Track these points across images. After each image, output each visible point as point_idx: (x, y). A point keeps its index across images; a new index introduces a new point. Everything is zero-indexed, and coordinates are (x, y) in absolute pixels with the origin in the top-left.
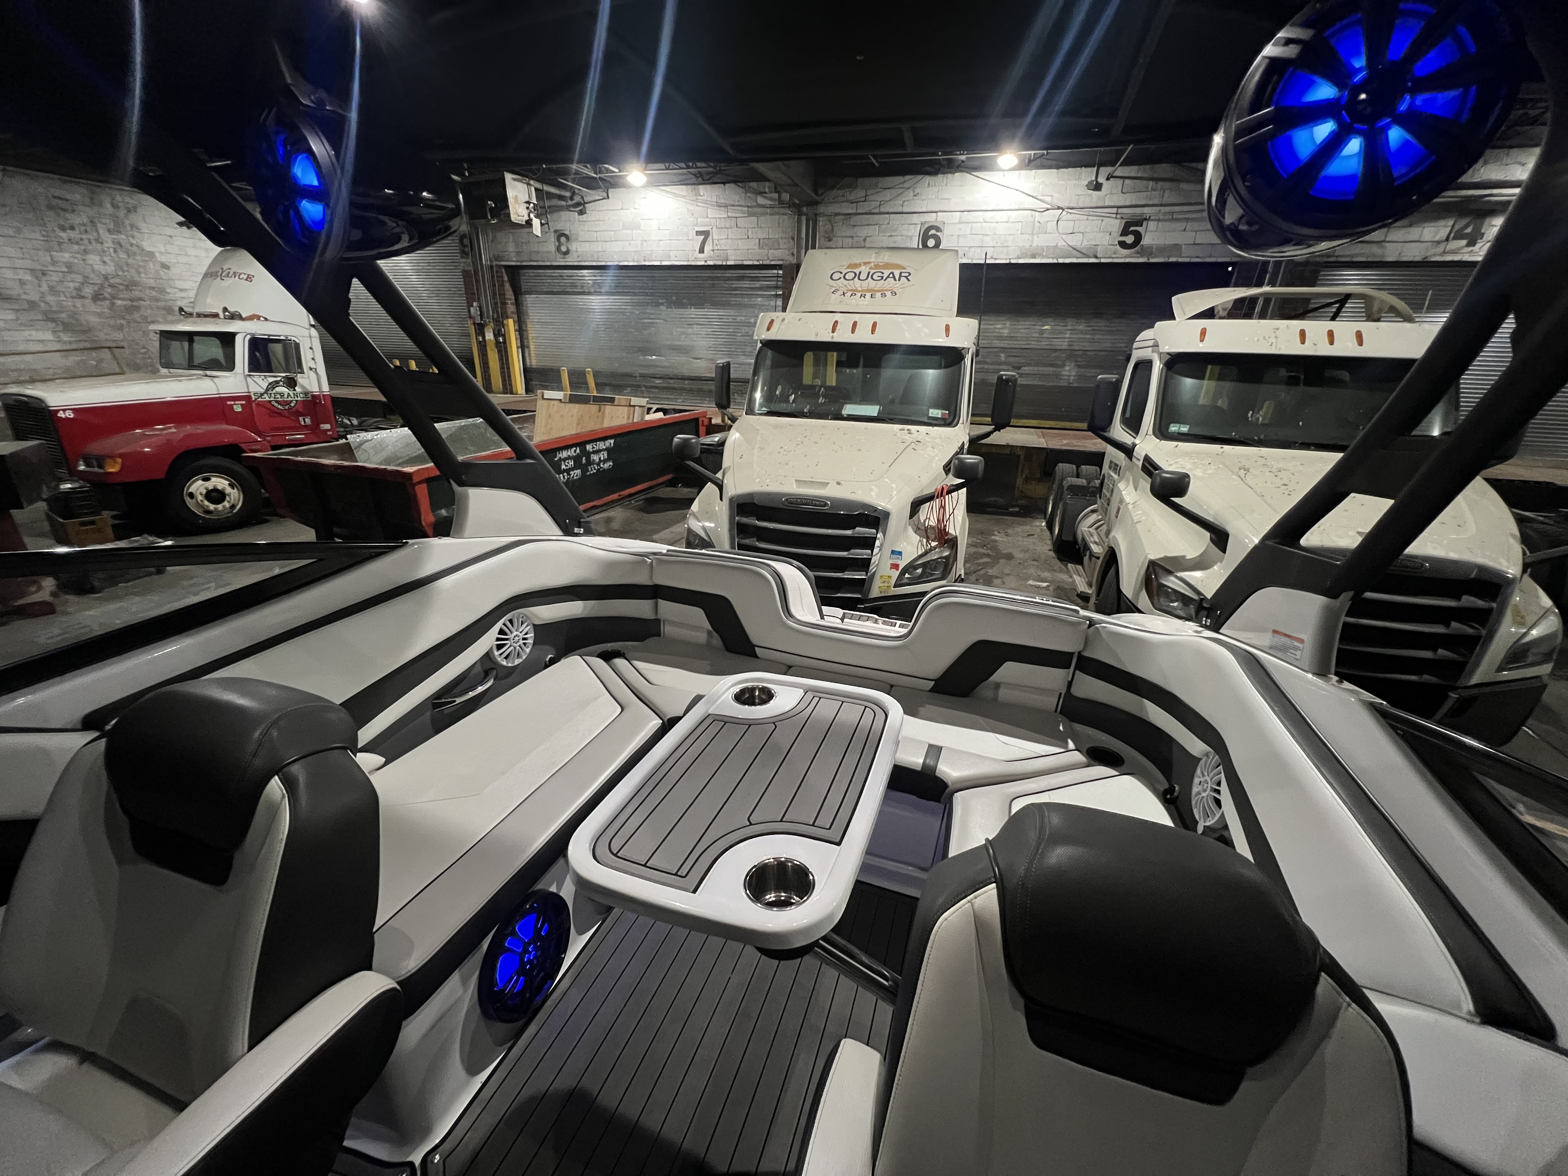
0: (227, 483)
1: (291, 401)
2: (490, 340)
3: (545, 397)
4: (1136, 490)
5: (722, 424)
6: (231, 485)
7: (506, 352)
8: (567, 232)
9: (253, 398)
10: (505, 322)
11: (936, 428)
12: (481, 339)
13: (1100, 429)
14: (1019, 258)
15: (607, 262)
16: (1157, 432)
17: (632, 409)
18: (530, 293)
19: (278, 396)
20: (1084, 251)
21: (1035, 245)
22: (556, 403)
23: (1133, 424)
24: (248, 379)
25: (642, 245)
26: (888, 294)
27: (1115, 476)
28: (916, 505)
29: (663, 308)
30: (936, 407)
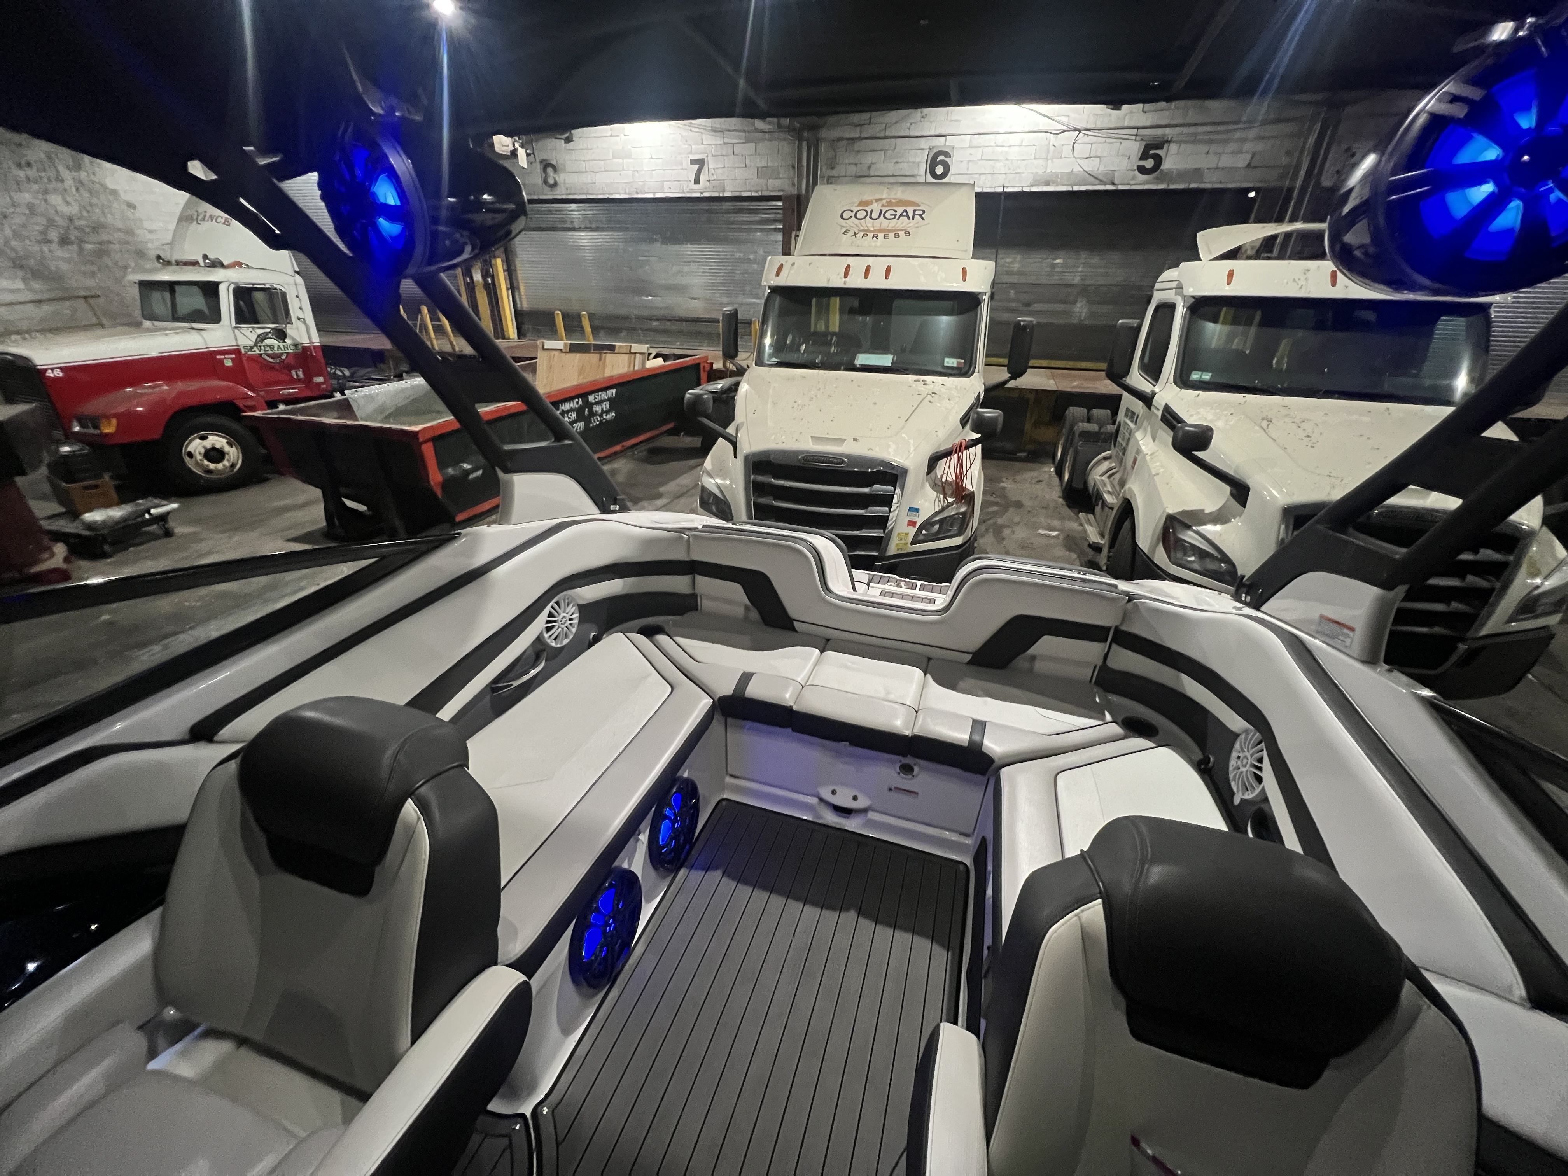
0: (225, 441)
1: (283, 353)
2: (478, 281)
3: (545, 348)
4: (1154, 440)
5: (723, 369)
6: (230, 444)
7: (496, 294)
8: (554, 162)
9: (243, 351)
10: (493, 262)
11: (951, 378)
12: (468, 280)
13: (1118, 375)
14: (1032, 186)
15: (597, 194)
16: (1178, 380)
17: (633, 356)
19: (268, 348)
20: (1100, 177)
21: (1049, 171)
22: (556, 353)
23: (1153, 371)
24: (236, 331)
25: (633, 175)
26: (902, 234)
27: (1132, 425)
28: (934, 461)
29: (659, 244)
30: (952, 356)
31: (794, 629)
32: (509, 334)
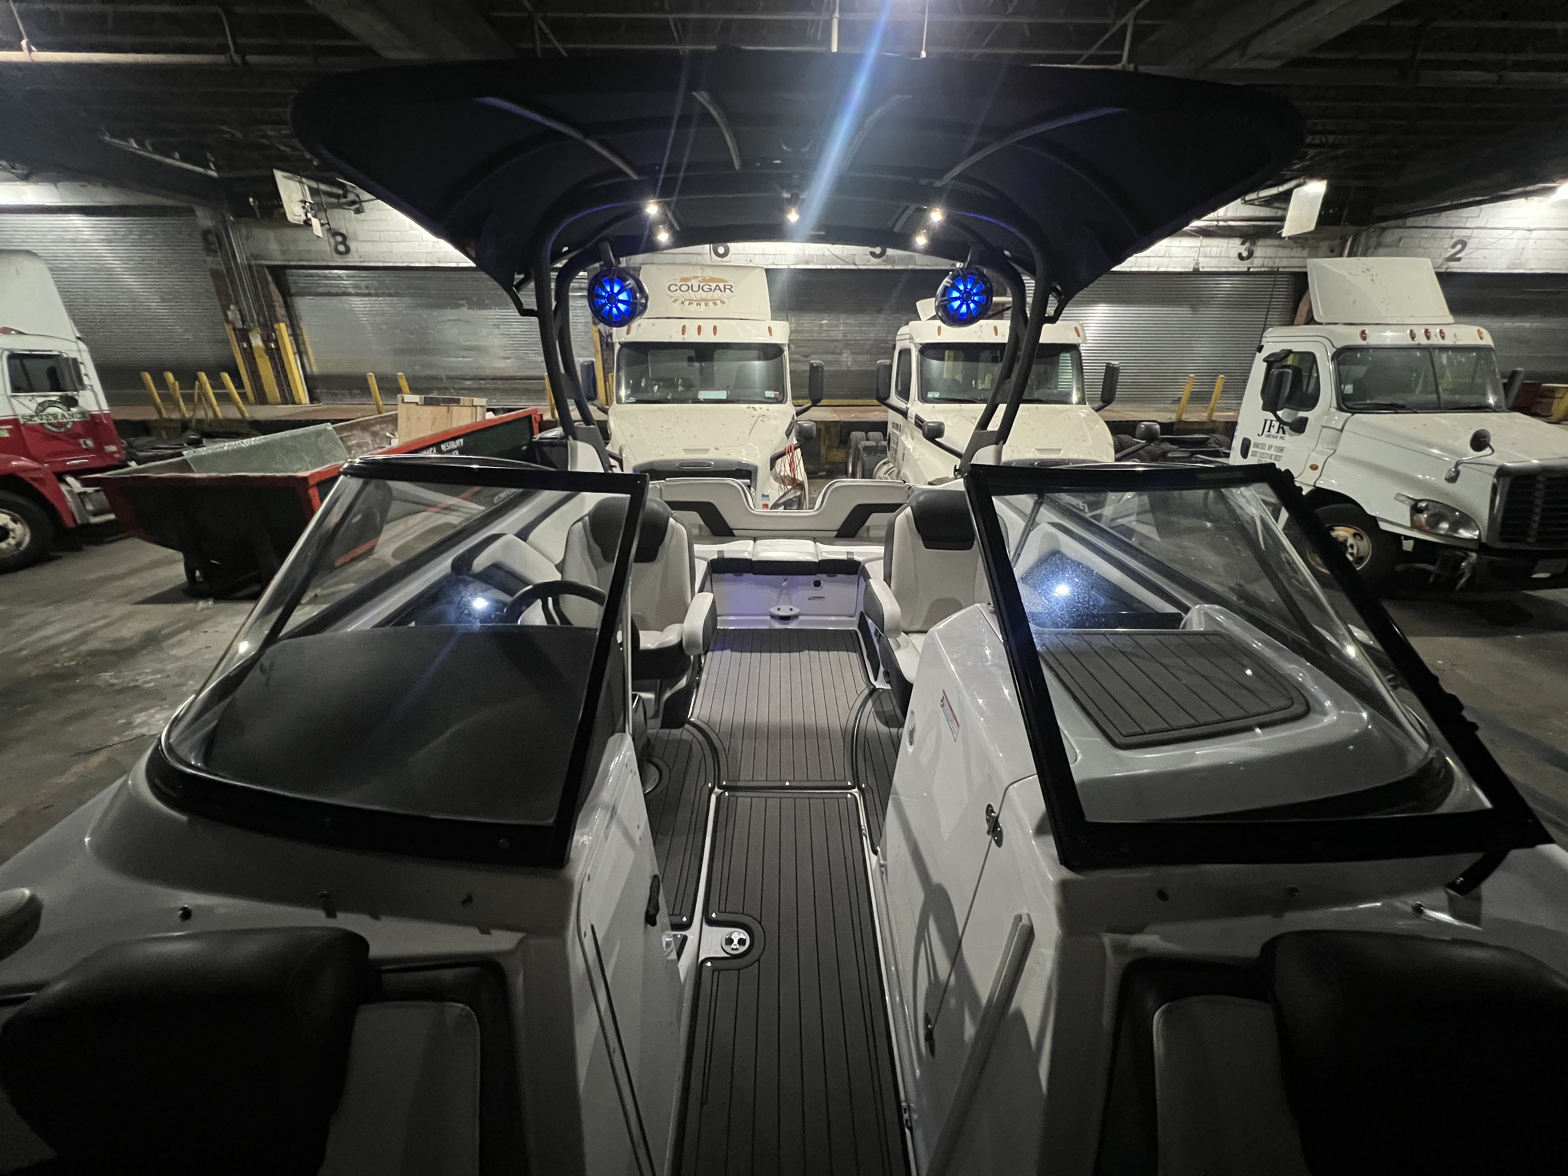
1: (67, 423)
2: (258, 347)
3: (405, 401)
4: (913, 439)
5: (553, 420)
7: (281, 358)
8: (344, 231)
9: (22, 421)
10: (276, 326)
11: (773, 405)
12: (245, 345)
13: (883, 400)
14: (795, 264)
15: (395, 263)
16: (920, 398)
18: (302, 294)
19: (51, 417)
20: (846, 260)
21: (807, 253)
23: (905, 394)
24: (13, 400)
25: (433, 246)
26: (718, 302)
27: (898, 433)
28: (773, 460)
29: (465, 309)
30: (770, 389)
31: (733, 535)
32: (300, 399)
